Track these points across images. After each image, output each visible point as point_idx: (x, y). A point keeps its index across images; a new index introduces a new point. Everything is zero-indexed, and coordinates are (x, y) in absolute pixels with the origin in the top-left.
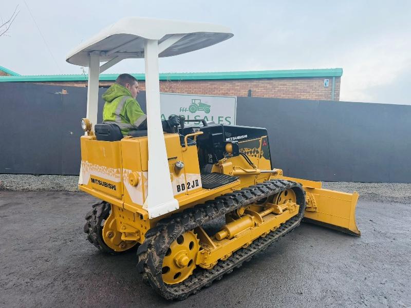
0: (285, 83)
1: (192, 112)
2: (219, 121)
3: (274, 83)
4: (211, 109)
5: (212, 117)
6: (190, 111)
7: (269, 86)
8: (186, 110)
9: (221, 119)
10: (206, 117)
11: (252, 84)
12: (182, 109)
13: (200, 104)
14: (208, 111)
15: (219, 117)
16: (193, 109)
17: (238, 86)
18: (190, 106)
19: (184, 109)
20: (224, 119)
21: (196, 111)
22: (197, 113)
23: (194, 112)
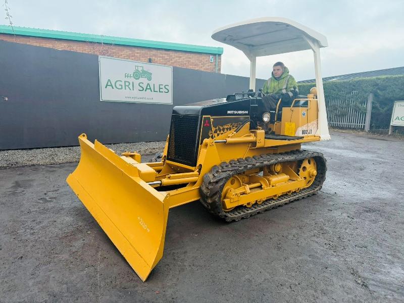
1: (136, 79)
2: (160, 89)
4: (152, 76)
5: (154, 84)
6: (134, 78)
8: (130, 77)
9: (161, 87)
10: (148, 84)
12: (127, 75)
13: (143, 71)
14: (150, 79)
15: (160, 85)
16: (136, 75)
18: (134, 73)
20: (163, 87)
21: (139, 78)
22: (141, 80)
23: (138, 79)
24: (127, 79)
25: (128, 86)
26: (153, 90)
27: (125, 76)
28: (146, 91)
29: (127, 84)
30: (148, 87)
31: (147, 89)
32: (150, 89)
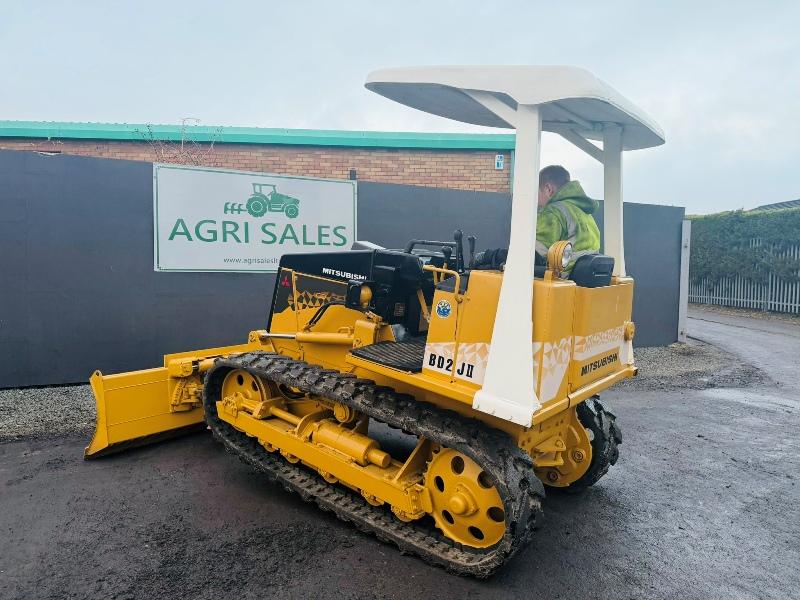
0: (423, 159)
1: (256, 215)
2: (321, 235)
3: (402, 159)
4: (300, 207)
5: (305, 227)
6: (251, 213)
7: (390, 164)
8: (239, 210)
9: (324, 231)
10: (289, 226)
11: (357, 158)
12: (229, 207)
13: (274, 195)
14: (293, 213)
15: (320, 228)
16: (257, 207)
17: (326, 160)
18: (250, 201)
19: (236, 207)
20: (330, 232)
21: (265, 211)
22: (269, 217)
23: (261, 215)
24: (229, 217)
25: (232, 233)
26: (301, 240)
27: (226, 209)
28: (281, 242)
29: (229, 228)
30: (289, 234)
31: (284, 237)
32: (294, 237)
